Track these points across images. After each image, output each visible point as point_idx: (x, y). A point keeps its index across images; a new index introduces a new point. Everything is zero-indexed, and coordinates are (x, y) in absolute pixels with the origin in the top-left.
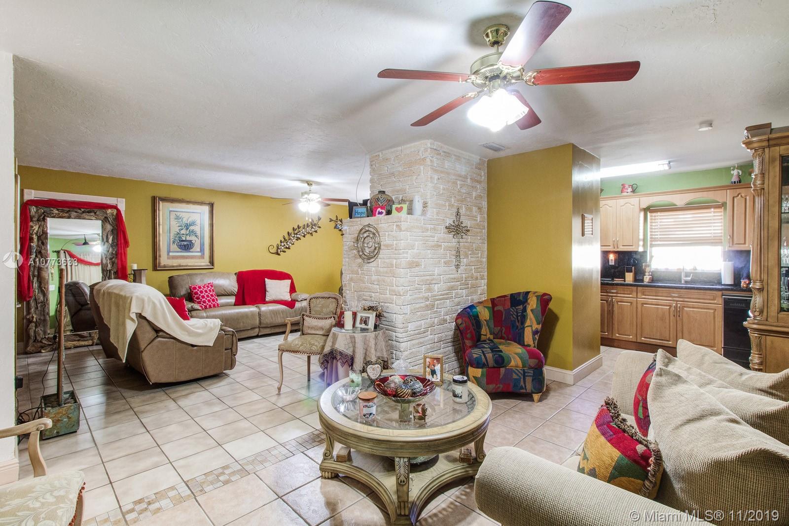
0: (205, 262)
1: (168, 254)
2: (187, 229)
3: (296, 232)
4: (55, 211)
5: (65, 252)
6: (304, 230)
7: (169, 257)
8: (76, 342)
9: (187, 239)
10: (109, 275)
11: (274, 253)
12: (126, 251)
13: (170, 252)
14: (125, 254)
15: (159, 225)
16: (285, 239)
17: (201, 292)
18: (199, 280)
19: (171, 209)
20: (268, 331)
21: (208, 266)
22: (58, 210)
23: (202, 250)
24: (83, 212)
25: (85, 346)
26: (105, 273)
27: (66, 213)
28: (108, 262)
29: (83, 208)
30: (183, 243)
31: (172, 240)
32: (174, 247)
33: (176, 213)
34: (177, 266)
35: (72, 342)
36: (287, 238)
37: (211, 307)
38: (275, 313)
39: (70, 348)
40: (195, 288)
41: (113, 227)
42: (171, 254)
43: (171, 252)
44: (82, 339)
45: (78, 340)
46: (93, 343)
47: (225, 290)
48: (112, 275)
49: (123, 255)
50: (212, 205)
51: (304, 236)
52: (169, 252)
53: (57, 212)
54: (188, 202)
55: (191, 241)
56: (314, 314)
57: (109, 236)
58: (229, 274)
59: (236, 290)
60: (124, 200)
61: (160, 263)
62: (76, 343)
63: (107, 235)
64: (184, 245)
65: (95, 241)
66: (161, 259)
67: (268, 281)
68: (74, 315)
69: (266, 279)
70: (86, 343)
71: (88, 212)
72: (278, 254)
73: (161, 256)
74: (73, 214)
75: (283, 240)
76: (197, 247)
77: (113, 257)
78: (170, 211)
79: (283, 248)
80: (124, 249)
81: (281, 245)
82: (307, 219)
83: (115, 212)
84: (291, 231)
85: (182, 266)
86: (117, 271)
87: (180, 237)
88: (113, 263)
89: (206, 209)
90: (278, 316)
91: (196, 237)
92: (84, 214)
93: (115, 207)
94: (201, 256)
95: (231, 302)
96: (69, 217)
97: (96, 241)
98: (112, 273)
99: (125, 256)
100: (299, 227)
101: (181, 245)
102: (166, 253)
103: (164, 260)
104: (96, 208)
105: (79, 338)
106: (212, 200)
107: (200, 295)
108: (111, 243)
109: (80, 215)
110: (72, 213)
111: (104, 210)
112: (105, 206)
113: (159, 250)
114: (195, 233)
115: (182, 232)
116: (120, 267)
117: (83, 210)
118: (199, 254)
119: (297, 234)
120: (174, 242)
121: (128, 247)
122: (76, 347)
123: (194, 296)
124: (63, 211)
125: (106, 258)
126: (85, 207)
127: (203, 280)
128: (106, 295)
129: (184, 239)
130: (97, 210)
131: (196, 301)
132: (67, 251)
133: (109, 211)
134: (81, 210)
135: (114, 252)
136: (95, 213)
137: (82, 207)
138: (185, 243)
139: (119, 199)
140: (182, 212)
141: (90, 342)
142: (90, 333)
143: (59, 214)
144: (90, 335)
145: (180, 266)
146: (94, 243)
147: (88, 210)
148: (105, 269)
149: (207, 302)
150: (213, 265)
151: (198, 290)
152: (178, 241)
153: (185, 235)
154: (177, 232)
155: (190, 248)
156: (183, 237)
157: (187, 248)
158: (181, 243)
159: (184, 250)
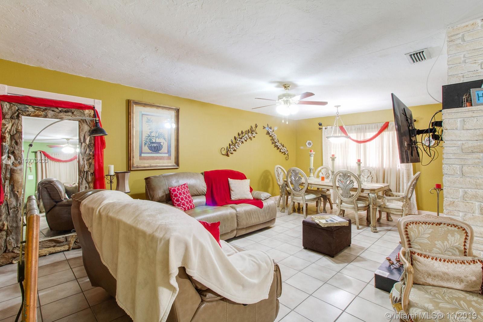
0: (171, 163)
1: (140, 155)
2: (157, 132)
3: (240, 137)
4: (31, 109)
5: (41, 153)
6: (246, 135)
7: (141, 158)
8: (52, 248)
9: (157, 141)
10: (86, 177)
11: (225, 155)
12: (103, 151)
14: (102, 155)
15: (133, 127)
16: (232, 142)
17: (180, 194)
18: (175, 181)
19: (143, 113)
20: (244, 232)
21: (174, 166)
22: (33, 108)
23: (169, 152)
24: (61, 112)
25: (61, 252)
26: (82, 174)
27: (43, 111)
28: (86, 162)
29: (60, 107)
31: (143, 142)
32: (146, 149)
33: (148, 117)
34: (148, 167)
35: (47, 249)
36: (234, 141)
37: (189, 209)
38: (249, 214)
39: (45, 256)
40: (174, 190)
41: (90, 128)
42: (143, 155)
43: (143, 153)
44: (58, 244)
45: (54, 246)
46: (69, 248)
47: (197, 190)
48: (89, 176)
49: (100, 156)
50: (178, 111)
51: (246, 141)
52: (141, 152)
53: (33, 110)
54: (158, 107)
55: (159, 143)
56: (418, 249)
57: (86, 137)
58: (197, 174)
59: (206, 190)
60: (101, 101)
61: (133, 164)
62: (52, 250)
63: (85, 136)
64: (154, 147)
65: (63, 144)
66: (134, 160)
67: (231, 181)
68: (48, 212)
69: (229, 179)
70: (62, 248)
71: (66, 112)
72: (227, 155)
73: (134, 157)
74: (50, 113)
75: (231, 143)
76: (165, 149)
77: (90, 158)
78: (143, 114)
79: (232, 150)
80: (101, 151)
81: (230, 148)
82: (283, 121)
83: (92, 112)
84: (237, 136)
85: (153, 167)
86: (94, 172)
87: (150, 140)
88: (90, 164)
89: (173, 113)
90: (252, 217)
91: (164, 139)
92: (62, 114)
93: (92, 108)
94: (168, 157)
95: (203, 202)
96: (46, 116)
97: (65, 144)
98: (89, 174)
99: (102, 157)
100: (242, 133)
101: (151, 147)
102: (138, 154)
103: (136, 161)
104: (73, 108)
105: (54, 244)
106: (178, 106)
107: (179, 197)
108: (88, 144)
109: (57, 114)
110: (49, 111)
111: (81, 111)
112: (83, 106)
113: (133, 150)
114: (163, 136)
115: (153, 134)
116: (97, 168)
117: (60, 109)
118: (167, 155)
119: (241, 138)
120: (145, 144)
121: (104, 148)
122: (51, 254)
123: (174, 199)
124: (39, 109)
125: (83, 159)
126: (63, 106)
127: (178, 181)
128: (104, 219)
129: (154, 141)
130: (74, 109)
131: (176, 203)
132: (42, 151)
133: (87, 111)
134: (58, 109)
135: (91, 153)
136: (73, 113)
137: (59, 105)
138: (155, 145)
139: (96, 100)
140: (152, 115)
141: (67, 247)
142: (66, 238)
143: (35, 112)
144: (66, 239)
145: (151, 167)
146: (63, 146)
147: (66, 109)
148: (82, 170)
149: (186, 204)
150: (178, 165)
151: (177, 192)
152: (149, 143)
153: (155, 138)
154: (148, 135)
155: (159, 149)
156: (153, 139)
157: (156, 150)
158: (151, 145)
159: (154, 151)
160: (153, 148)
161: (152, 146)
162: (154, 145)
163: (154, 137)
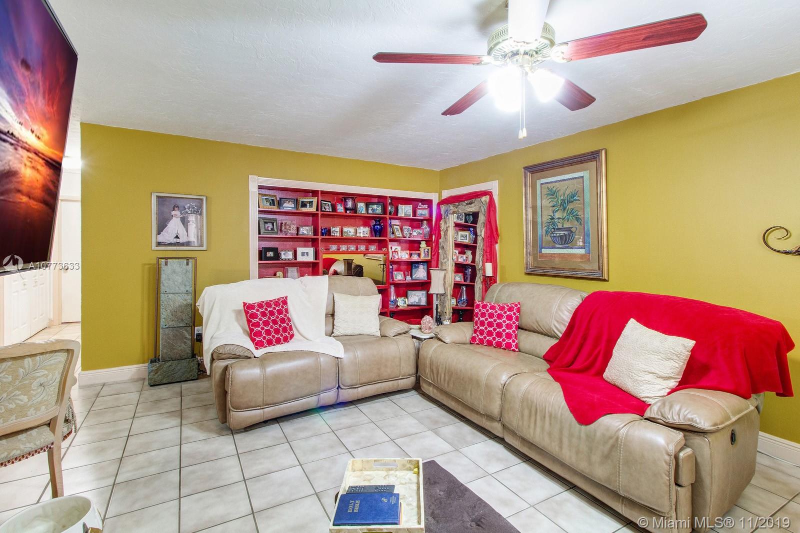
1: (540, 252)
2: (564, 209)
4: (451, 207)
7: (541, 257)
9: (565, 226)
13: (542, 248)
15: (526, 208)
19: (543, 181)
23: (586, 244)
24: (467, 204)
27: (456, 208)
30: (559, 233)
31: (544, 229)
32: (548, 240)
33: (549, 185)
42: (544, 251)
43: (545, 248)
55: (569, 229)
64: (560, 236)
71: (470, 203)
76: (579, 240)
78: (542, 184)
83: (488, 198)
87: (554, 224)
91: (576, 222)
92: (467, 207)
93: (489, 193)
94: (585, 254)
101: (555, 237)
111: (479, 199)
114: (576, 215)
115: (557, 215)
118: (582, 251)
120: (547, 233)
129: (560, 226)
130: (474, 200)
133: (484, 199)
134: (465, 202)
136: (474, 203)
138: (562, 233)
139: (494, 182)
140: (557, 182)
152: (553, 230)
153: (561, 220)
154: (551, 216)
155: (568, 241)
156: (559, 222)
157: (564, 242)
158: (556, 234)
159: (560, 245)
160: (559, 238)
161: (558, 235)
162: (560, 234)
163: (561, 218)
